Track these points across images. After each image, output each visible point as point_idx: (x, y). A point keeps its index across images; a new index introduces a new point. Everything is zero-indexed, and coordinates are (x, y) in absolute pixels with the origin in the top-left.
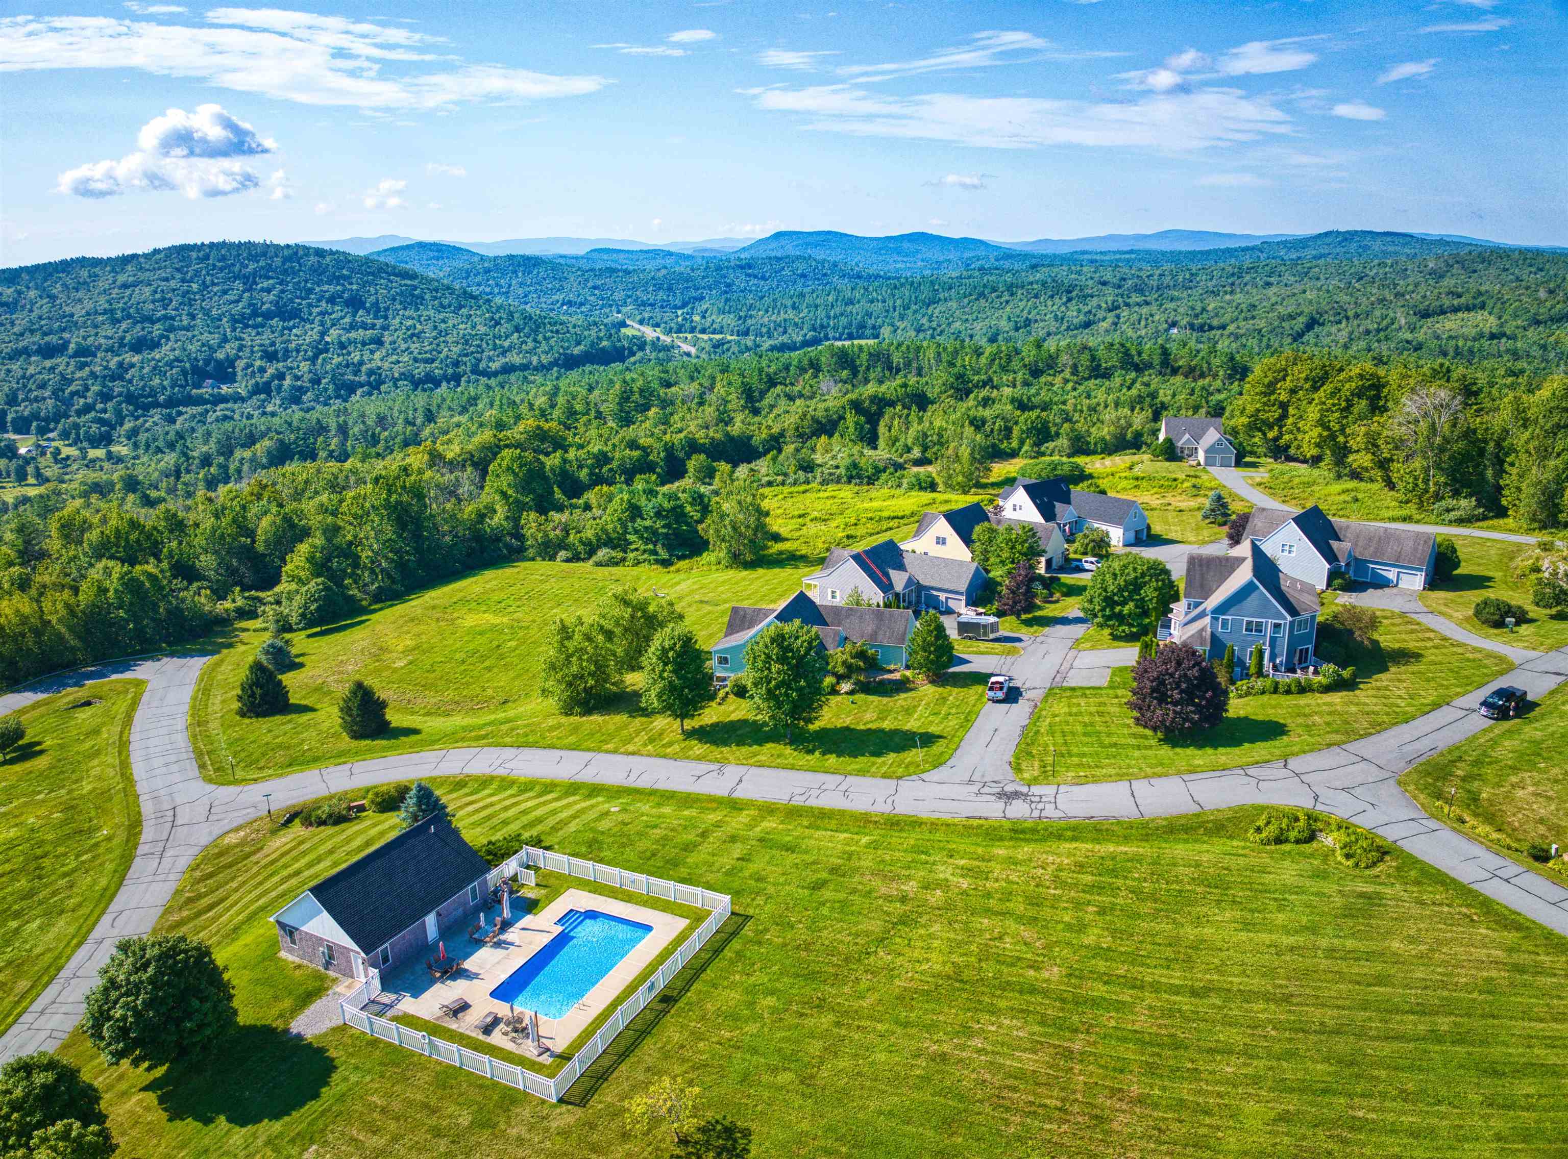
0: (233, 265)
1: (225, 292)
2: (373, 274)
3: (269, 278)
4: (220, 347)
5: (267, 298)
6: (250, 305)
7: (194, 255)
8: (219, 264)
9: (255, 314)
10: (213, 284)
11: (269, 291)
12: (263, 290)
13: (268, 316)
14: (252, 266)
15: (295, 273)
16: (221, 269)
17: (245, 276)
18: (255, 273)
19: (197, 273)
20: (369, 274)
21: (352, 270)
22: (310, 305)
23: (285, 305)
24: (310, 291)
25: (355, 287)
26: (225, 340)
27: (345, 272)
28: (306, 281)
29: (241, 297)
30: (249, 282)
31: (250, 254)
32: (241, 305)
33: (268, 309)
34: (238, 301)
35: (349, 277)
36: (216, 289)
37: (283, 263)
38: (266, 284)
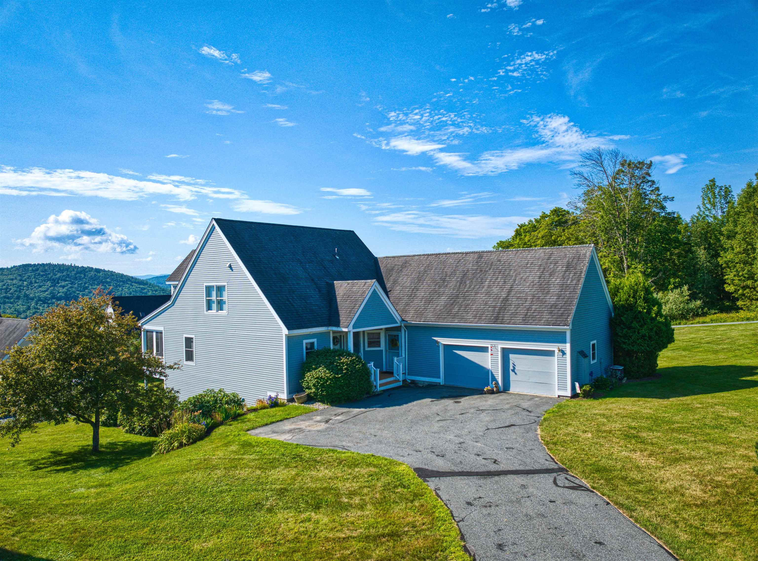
0: (49, 274)
1: (40, 287)
2: (123, 282)
3: (65, 281)
4: (24, 312)
5: (61, 290)
6: (51, 293)
7: (31, 268)
8: (42, 273)
9: (53, 297)
10: (36, 282)
11: (63, 287)
12: (61, 286)
13: (60, 299)
14: (59, 275)
15: (81, 279)
16: (42, 276)
17: (53, 279)
18: (59, 279)
19: (29, 277)
20: (121, 281)
21: (112, 280)
22: (83, 295)
23: (71, 294)
24: (87, 288)
25: (111, 287)
26: (29, 308)
27: (108, 280)
28: (85, 283)
29: (48, 289)
30: (55, 282)
31: (60, 269)
32: (47, 293)
33: (61, 296)
34: (45, 291)
35: (110, 282)
36: (36, 285)
37: (76, 274)
38: (63, 284)
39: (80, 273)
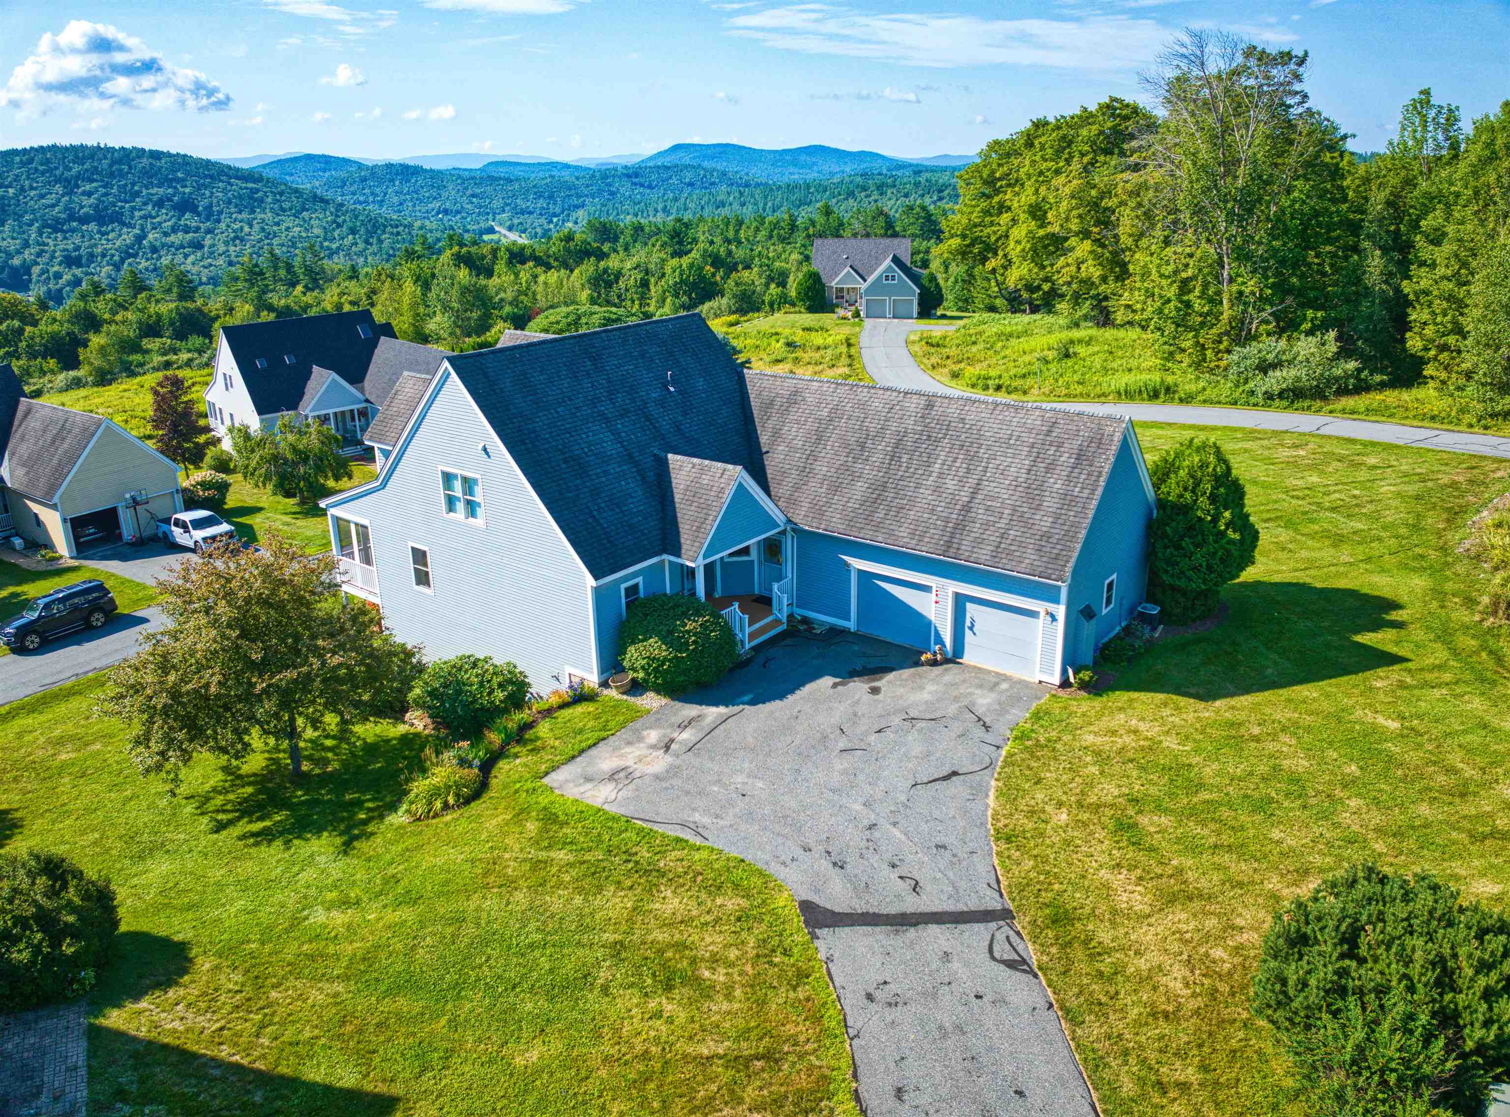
0: (56, 168)
1: (42, 196)
2: (211, 177)
3: (92, 181)
4: (18, 252)
5: (86, 201)
6: (66, 208)
7: (17, 159)
8: (41, 168)
9: (72, 217)
10: (32, 188)
11: (89, 194)
12: (84, 193)
13: (84, 220)
14: (76, 169)
15: (122, 175)
16: (43, 173)
17: (66, 180)
18: (78, 177)
19: (17, 178)
20: (206, 176)
21: (188, 174)
22: (133, 209)
23: (106, 208)
24: (138, 194)
25: (187, 190)
26: (26, 245)
27: (180, 175)
28: (133, 184)
29: (58, 201)
30: (70, 186)
31: (77, 157)
32: (57, 209)
33: (86, 214)
34: (53, 206)
35: (183, 180)
36: (32, 193)
37: (111, 166)
38: (88, 187)
39: (120, 161)
